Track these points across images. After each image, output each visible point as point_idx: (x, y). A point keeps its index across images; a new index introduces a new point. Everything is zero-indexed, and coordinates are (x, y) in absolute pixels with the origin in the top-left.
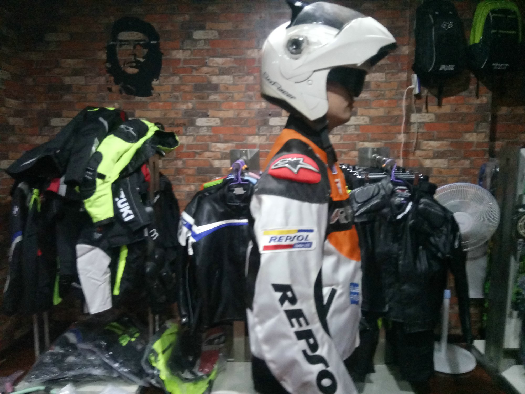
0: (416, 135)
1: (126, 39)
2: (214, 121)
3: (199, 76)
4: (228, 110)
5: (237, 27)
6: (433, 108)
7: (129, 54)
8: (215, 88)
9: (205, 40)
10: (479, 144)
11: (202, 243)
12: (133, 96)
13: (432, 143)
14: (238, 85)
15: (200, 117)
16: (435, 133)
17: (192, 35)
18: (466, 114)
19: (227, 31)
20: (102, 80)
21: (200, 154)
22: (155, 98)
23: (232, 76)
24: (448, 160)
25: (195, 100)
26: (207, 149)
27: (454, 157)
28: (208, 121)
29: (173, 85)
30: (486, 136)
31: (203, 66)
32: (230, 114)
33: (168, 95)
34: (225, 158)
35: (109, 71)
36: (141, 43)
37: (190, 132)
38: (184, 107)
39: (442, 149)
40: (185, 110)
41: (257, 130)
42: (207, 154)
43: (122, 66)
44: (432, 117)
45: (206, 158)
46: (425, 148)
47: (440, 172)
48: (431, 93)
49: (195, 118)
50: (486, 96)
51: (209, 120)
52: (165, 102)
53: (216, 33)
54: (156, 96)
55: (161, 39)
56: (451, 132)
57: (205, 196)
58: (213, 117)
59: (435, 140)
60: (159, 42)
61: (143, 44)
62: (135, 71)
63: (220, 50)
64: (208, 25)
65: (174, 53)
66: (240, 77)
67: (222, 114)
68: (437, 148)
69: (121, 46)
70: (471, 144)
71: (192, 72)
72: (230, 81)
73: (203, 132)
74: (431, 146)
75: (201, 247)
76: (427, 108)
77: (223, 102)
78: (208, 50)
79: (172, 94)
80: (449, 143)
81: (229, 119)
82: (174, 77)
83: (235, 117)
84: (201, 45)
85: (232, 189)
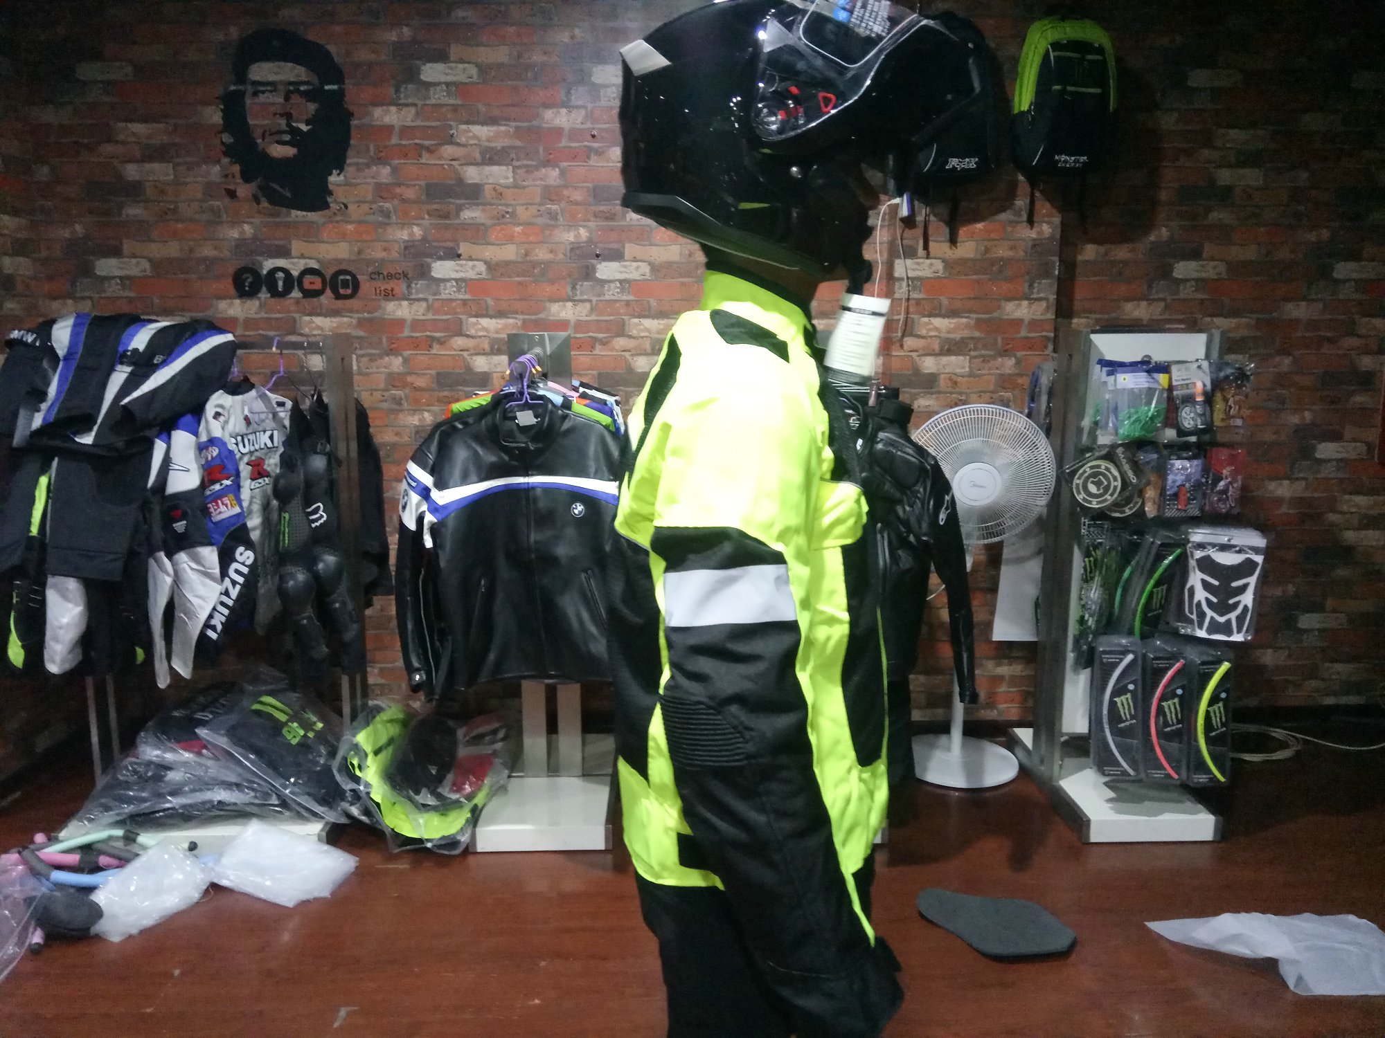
0: (904, 304)
1: (264, 80)
2: (473, 267)
3: (435, 164)
4: (502, 244)
5: (519, 56)
6: (940, 247)
7: (275, 114)
8: (474, 193)
9: (448, 84)
10: (1034, 324)
11: (451, 523)
12: (284, 210)
13: (938, 322)
14: (524, 187)
15: (440, 258)
16: (945, 301)
17: (418, 72)
18: (1006, 262)
19: (500, 66)
20: (215, 172)
21: (441, 342)
22: (335, 214)
23: (511, 167)
24: (970, 359)
25: (427, 221)
26: (458, 330)
27: (983, 352)
28: (458, 268)
29: (376, 184)
30: (1048, 307)
31: (444, 144)
32: (509, 252)
33: (365, 207)
34: (499, 352)
35: (229, 151)
36: (302, 88)
37: (417, 292)
38: (404, 235)
39: (957, 336)
40: (405, 241)
41: (569, 289)
42: (459, 342)
43: (259, 141)
44: (938, 265)
45: (455, 350)
46: (924, 332)
47: (956, 383)
48: (935, 215)
49: (429, 260)
50: (1048, 223)
51: (461, 266)
52: (360, 222)
53: (473, 71)
54: (338, 210)
55: (346, 81)
56: (974, 298)
57: (455, 428)
58: (471, 259)
59: (944, 316)
60: (343, 86)
61: (304, 91)
62: (290, 151)
63: (482, 108)
64: (455, 50)
65: (378, 112)
66: (529, 170)
67: (491, 253)
68: (948, 332)
69: (255, 94)
70: (1017, 323)
71: (420, 156)
72: (507, 178)
73: (448, 291)
74: (936, 329)
75: (448, 533)
76: (926, 247)
77: (495, 225)
78: (455, 108)
79: (374, 206)
80: (972, 322)
81: (507, 263)
82: (381, 167)
83: (520, 260)
84: (438, 96)
85: (510, 415)
